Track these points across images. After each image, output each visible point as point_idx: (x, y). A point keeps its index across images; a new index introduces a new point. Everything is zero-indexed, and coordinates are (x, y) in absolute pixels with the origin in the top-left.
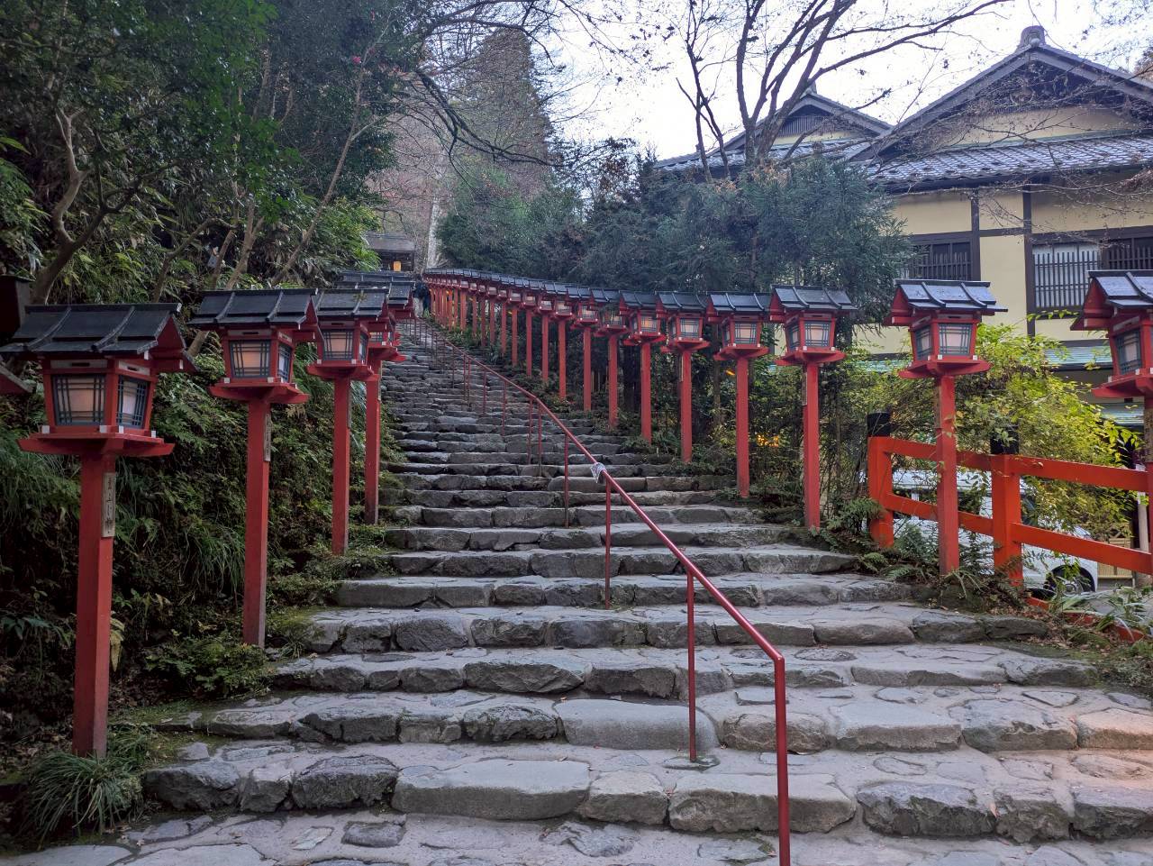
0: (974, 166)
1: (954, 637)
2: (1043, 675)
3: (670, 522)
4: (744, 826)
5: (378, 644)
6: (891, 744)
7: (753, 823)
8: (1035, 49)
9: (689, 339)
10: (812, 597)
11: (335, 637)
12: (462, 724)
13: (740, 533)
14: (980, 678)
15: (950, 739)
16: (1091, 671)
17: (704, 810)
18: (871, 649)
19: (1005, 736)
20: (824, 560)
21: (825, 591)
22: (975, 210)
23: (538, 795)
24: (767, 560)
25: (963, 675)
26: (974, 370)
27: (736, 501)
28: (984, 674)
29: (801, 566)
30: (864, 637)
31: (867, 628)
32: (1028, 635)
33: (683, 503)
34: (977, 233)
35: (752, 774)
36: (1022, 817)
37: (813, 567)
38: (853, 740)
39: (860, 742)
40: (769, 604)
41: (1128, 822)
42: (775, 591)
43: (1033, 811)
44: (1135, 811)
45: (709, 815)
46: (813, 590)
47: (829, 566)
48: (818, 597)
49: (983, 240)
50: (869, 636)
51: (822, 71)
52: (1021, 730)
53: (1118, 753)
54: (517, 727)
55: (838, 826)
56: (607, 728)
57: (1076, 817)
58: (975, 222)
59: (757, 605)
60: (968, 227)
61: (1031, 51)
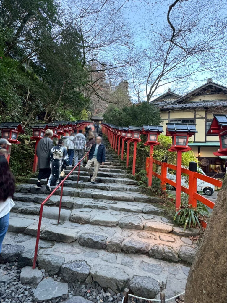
0: (195, 105)
1: (142, 201)
2: (150, 212)
3: (108, 172)
4: (52, 239)
5: (27, 191)
6: (101, 224)
7: (55, 239)
8: (210, 82)
9: (123, 136)
10: (120, 190)
11: (20, 189)
12: (22, 210)
13: (118, 175)
14: (136, 211)
15: (114, 225)
16: (162, 212)
17: (46, 235)
18: (123, 202)
19: (126, 225)
20: (130, 182)
21: (124, 188)
22: (195, 114)
23: (16, 227)
24: (119, 181)
25: (133, 210)
26: (157, 144)
27: (124, 169)
28: (137, 210)
29: (125, 183)
30: (122, 199)
31: (123, 197)
32: (159, 202)
33: (115, 168)
34: (195, 118)
35: (65, 228)
36: (111, 246)
37: (128, 183)
38: (93, 222)
39: (95, 223)
40: (111, 190)
41: (133, 250)
42: (113, 188)
43: (114, 244)
44: (135, 248)
45: (46, 236)
46: (121, 188)
47: (131, 183)
48: (122, 190)
49: (196, 120)
50: (124, 199)
51: (160, 86)
52: (130, 224)
53: (150, 232)
54: (31, 211)
55: (72, 242)
56: (48, 214)
57: (123, 247)
58: (195, 116)
59: (109, 190)
60: (194, 117)
61: (209, 83)
